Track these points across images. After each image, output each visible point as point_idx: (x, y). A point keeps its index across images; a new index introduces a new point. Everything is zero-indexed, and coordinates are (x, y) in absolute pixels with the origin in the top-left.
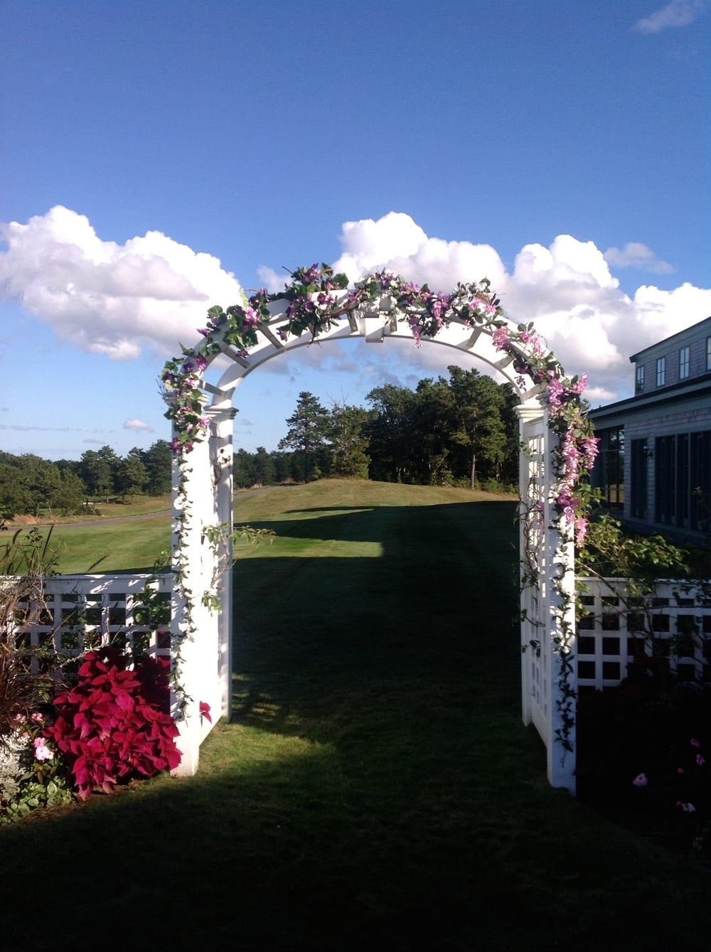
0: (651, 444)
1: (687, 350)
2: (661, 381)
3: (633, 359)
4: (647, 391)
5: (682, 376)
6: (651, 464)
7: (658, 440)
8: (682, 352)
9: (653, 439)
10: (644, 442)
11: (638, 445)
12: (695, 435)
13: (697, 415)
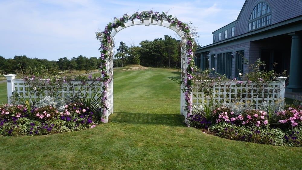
0: (216, 56)
1: (227, 31)
2: (220, 39)
3: (213, 33)
4: (216, 42)
5: (225, 38)
6: (216, 61)
7: (218, 54)
8: (225, 31)
9: (217, 54)
10: (214, 55)
11: (213, 56)
12: (227, 53)
13: (228, 48)
